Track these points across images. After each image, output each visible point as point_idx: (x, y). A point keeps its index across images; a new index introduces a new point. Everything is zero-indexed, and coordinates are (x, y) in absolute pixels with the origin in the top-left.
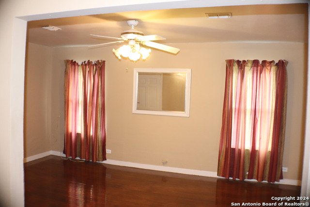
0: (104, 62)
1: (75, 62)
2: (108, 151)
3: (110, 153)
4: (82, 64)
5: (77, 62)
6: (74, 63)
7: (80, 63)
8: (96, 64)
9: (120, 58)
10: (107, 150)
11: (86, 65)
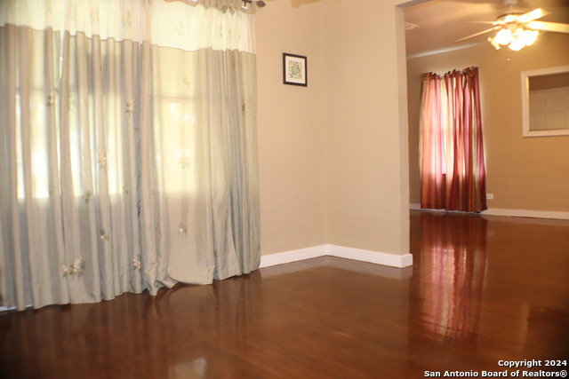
0: (477, 69)
1: (435, 75)
2: (489, 196)
3: (492, 198)
4: (445, 76)
5: (437, 74)
6: (434, 77)
7: (442, 75)
8: (465, 74)
9: (498, 48)
10: (487, 195)
11: (451, 77)
